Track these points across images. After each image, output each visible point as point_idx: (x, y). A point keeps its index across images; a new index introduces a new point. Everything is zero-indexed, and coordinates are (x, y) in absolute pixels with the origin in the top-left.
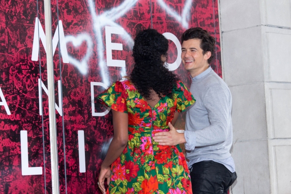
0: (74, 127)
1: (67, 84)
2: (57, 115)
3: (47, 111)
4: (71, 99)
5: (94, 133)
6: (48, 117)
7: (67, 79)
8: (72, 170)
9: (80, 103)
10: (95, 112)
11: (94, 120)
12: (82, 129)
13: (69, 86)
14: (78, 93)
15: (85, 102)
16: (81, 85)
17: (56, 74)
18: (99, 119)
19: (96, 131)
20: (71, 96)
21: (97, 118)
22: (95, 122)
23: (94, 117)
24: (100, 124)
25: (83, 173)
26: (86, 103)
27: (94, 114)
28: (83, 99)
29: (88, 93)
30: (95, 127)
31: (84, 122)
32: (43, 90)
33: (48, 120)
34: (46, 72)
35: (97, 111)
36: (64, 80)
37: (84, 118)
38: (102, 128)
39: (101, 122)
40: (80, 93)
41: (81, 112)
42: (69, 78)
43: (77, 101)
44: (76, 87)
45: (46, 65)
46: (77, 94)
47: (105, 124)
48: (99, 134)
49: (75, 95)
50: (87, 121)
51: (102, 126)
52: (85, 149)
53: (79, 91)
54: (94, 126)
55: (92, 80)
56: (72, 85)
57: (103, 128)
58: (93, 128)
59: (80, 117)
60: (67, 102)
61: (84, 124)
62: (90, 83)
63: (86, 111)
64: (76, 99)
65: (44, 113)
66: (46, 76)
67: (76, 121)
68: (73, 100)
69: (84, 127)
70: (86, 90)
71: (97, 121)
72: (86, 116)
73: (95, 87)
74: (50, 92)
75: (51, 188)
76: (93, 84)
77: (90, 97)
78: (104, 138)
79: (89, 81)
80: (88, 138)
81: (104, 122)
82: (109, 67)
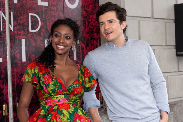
0: (19, 37)
1: (16, 14)
2: (10, 31)
3: (5, 28)
4: (18, 22)
5: (30, 40)
6: (5, 31)
7: (16, 11)
8: (18, 60)
9: (23, 24)
10: (31, 29)
12: (24, 38)
13: (17, 15)
14: (22, 19)
15: (26, 24)
16: (24, 15)
17: (10, 9)
18: (33, 33)
20: (18, 20)
21: (32, 33)
22: (31, 35)
23: (30, 32)
24: (34, 36)
25: (24, 62)
26: (26, 25)
27: (31, 31)
28: (25, 22)
29: (27, 19)
31: (25, 34)
32: (3, 17)
33: (6, 33)
34: (5, 7)
35: (33, 28)
36: (15, 12)
37: (25, 32)
38: (35, 38)
39: (34, 35)
41: (24, 30)
42: (17, 11)
44: (21, 16)
45: (5, 3)
46: (22, 20)
47: (37, 36)
48: (33, 41)
49: (20, 20)
50: (27, 34)
51: (35, 37)
52: (26, 49)
53: (23, 18)
54: (30, 37)
55: (30, 13)
56: (19, 15)
57: (36, 38)
58: (30, 38)
59: (22, 32)
60: (16, 23)
61: (25, 36)
62: (28, 14)
63: (26, 29)
64: (21, 22)
65: (3, 29)
66: (5, 10)
67: (20, 34)
68: (19, 23)
69: (25, 37)
70: (26, 18)
71: (32, 34)
72: (26, 32)
73: (31, 16)
74: (6, 18)
75: (7, 69)
76: (30, 14)
77: (29, 22)
78: (36, 44)
79: (28, 12)
80: (27, 43)
81: (36, 35)
82: (39, 6)
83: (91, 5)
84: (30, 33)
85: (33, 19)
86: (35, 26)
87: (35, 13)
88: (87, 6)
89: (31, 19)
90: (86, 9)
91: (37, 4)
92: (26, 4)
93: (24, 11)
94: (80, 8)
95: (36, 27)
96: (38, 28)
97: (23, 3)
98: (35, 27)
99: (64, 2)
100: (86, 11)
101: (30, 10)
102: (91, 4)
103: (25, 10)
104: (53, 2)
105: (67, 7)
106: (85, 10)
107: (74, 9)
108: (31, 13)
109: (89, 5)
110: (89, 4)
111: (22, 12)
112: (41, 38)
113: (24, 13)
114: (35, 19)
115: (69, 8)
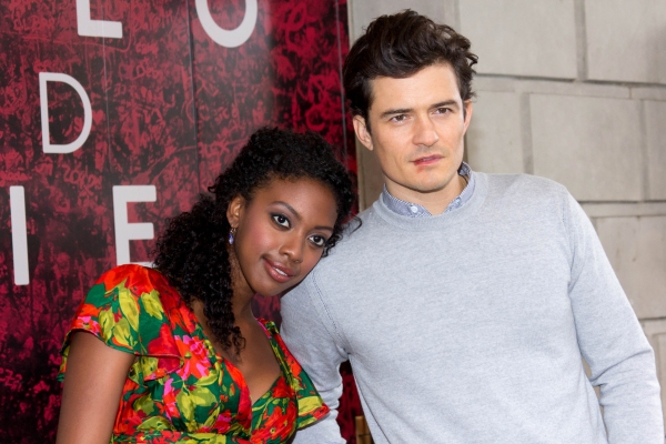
5: (48, 192)
9: (14, 122)
10: (51, 143)
11: (48, 162)
12: (19, 183)
14: (10, 98)
15: (26, 120)
18: (61, 159)
19: (53, 188)
21: (55, 156)
22: (51, 166)
23: (47, 155)
24: (63, 170)
25: (23, 287)
26: (28, 122)
27: (48, 148)
28: (22, 112)
29: (34, 100)
30: (51, 179)
31: (24, 166)
35: (57, 138)
37: (24, 157)
38: (66, 180)
39: (64, 166)
40: (14, 99)
41: (17, 145)
43: (7, 118)
44: (4, 84)
46: (8, 102)
47: (76, 171)
48: (61, 194)
50: (32, 165)
51: (68, 176)
52: (28, 230)
53: (13, 95)
54: (48, 177)
55: (42, 69)
57: (71, 180)
58: (45, 181)
59: (12, 156)
61: (25, 172)
62: (37, 76)
63: (29, 142)
64: (6, 112)
67: (4, 163)
69: (24, 177)
70: (29, 93)
71: (55, 165)
72: (30, 154)
73: (51, 85)
76: (45, 78)
77: (38, 109)
78: (73, 204)
79: (35, 69)
80: (34, 205)
81: (73, 167)
82: (83, 38)
83: (311, 32)
84: (48, 158)
85: (56, 95)
86: (67, 129)
87: (66, 71)
88: (292, 34)
89: (50, 98)
90: (291, 46)
91: (75, 29)
92: (28, 32)
93: (19, 65)
94: (263, 44)
95: (73, 130)
96: (79, 134)
97: (12, 29)
98: (68, 133)
99: (194, 22)
100: (291, 56)
101: (42, 60)
102: (312, 25)
103: (23, 59)
104: (147, 20)
105: (207, 41)
106: (285, 52)
107: (235, 49)
108: (49, 70)
109: (301, 32)
110: (305, 27)
111: (11, 69)
112: (97, 181)
113: (17, 71)
114: (67, 96)
115: (216, 45)
